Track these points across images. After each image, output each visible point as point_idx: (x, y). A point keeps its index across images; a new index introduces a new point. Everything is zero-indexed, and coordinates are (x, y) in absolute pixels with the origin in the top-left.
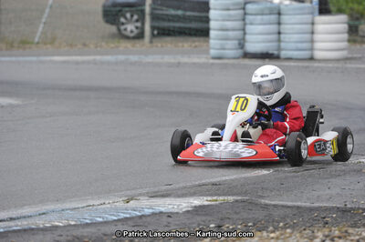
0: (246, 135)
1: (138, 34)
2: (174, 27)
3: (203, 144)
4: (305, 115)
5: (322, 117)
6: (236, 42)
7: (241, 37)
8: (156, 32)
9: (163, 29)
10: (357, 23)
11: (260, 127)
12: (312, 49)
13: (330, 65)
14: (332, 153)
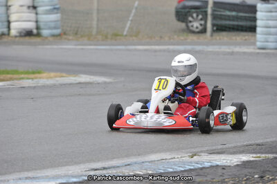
0: (167, 108)
1: (202, 30)
3: (133, 115)
4: (210, 93)
5: (224, 95)
8: (215, 28)
9: (221, 26)
11: (176, 102)
14: (232, 123)
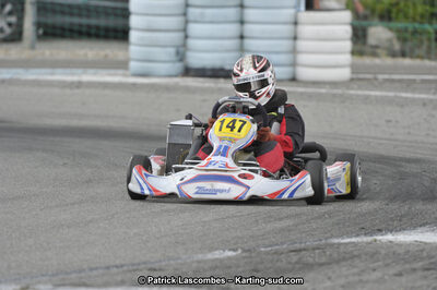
1: (12, 34)
2: (72, 24)
6: (172, 50)
7: (180, 42)
8: (41, 32)
9: (54, 27)
10: (364, 23)
12: (294, 64)
13: (323, 91)
